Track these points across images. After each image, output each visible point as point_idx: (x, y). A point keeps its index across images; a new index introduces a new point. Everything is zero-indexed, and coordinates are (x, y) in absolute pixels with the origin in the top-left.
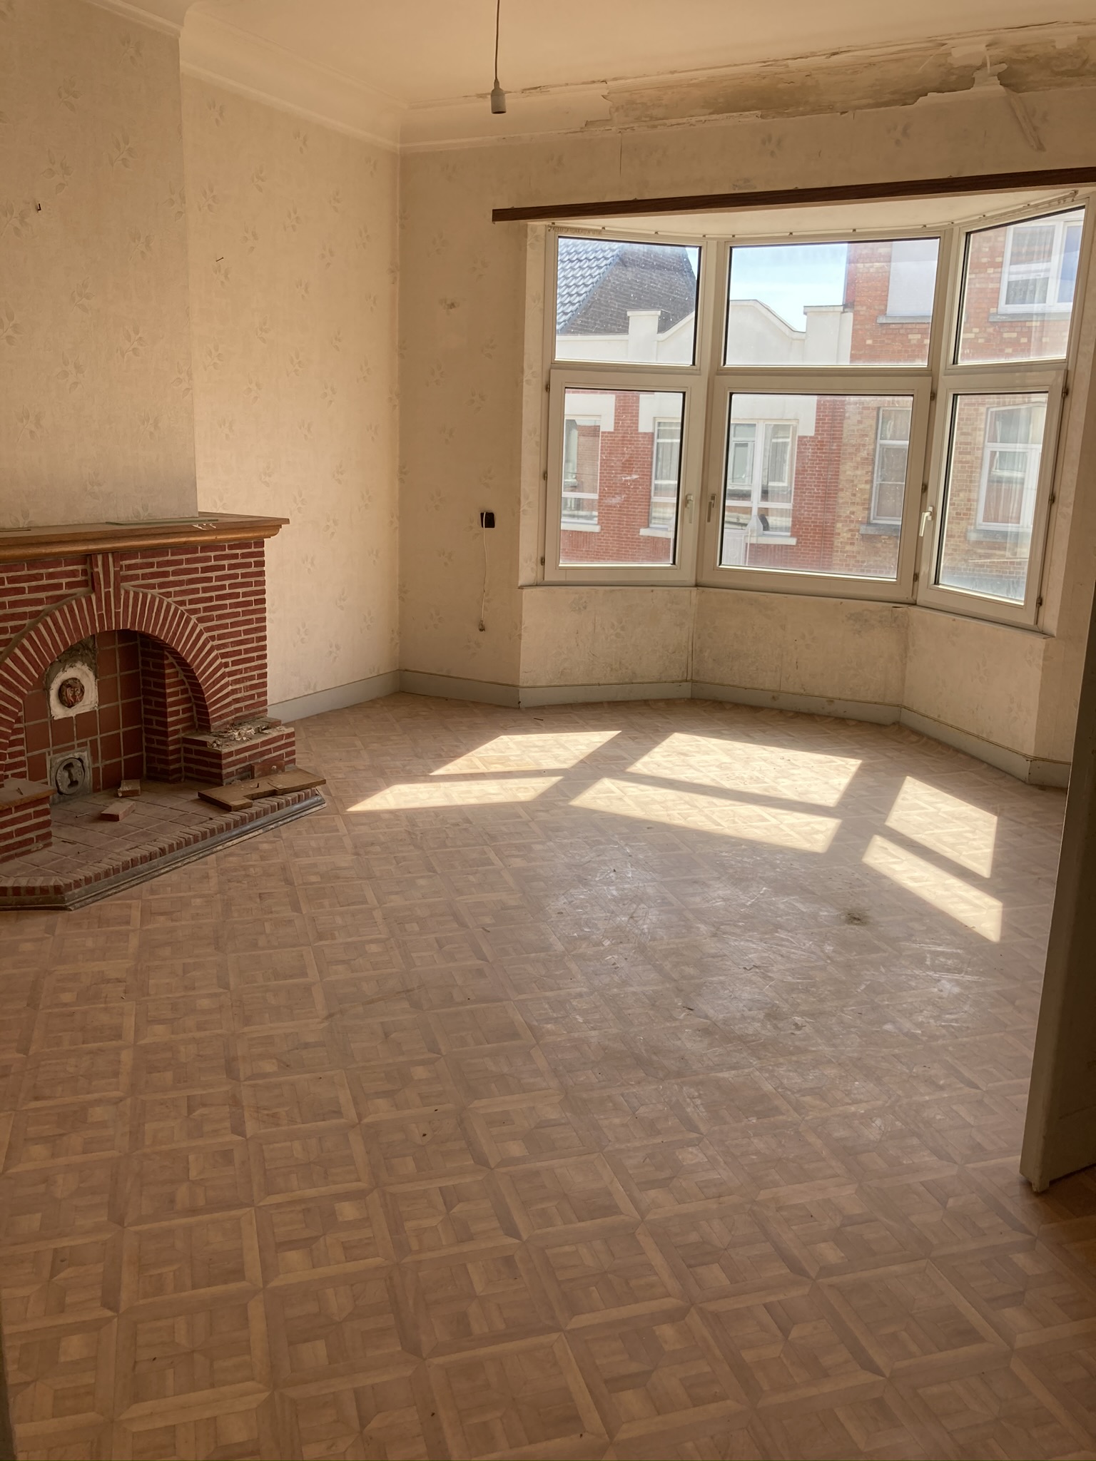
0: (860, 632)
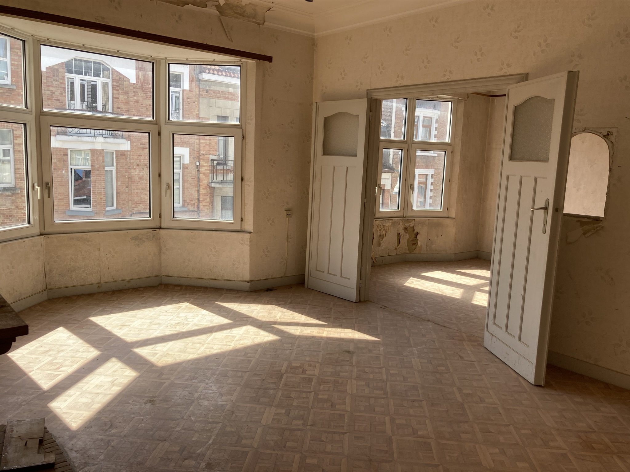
0: (138, 245)
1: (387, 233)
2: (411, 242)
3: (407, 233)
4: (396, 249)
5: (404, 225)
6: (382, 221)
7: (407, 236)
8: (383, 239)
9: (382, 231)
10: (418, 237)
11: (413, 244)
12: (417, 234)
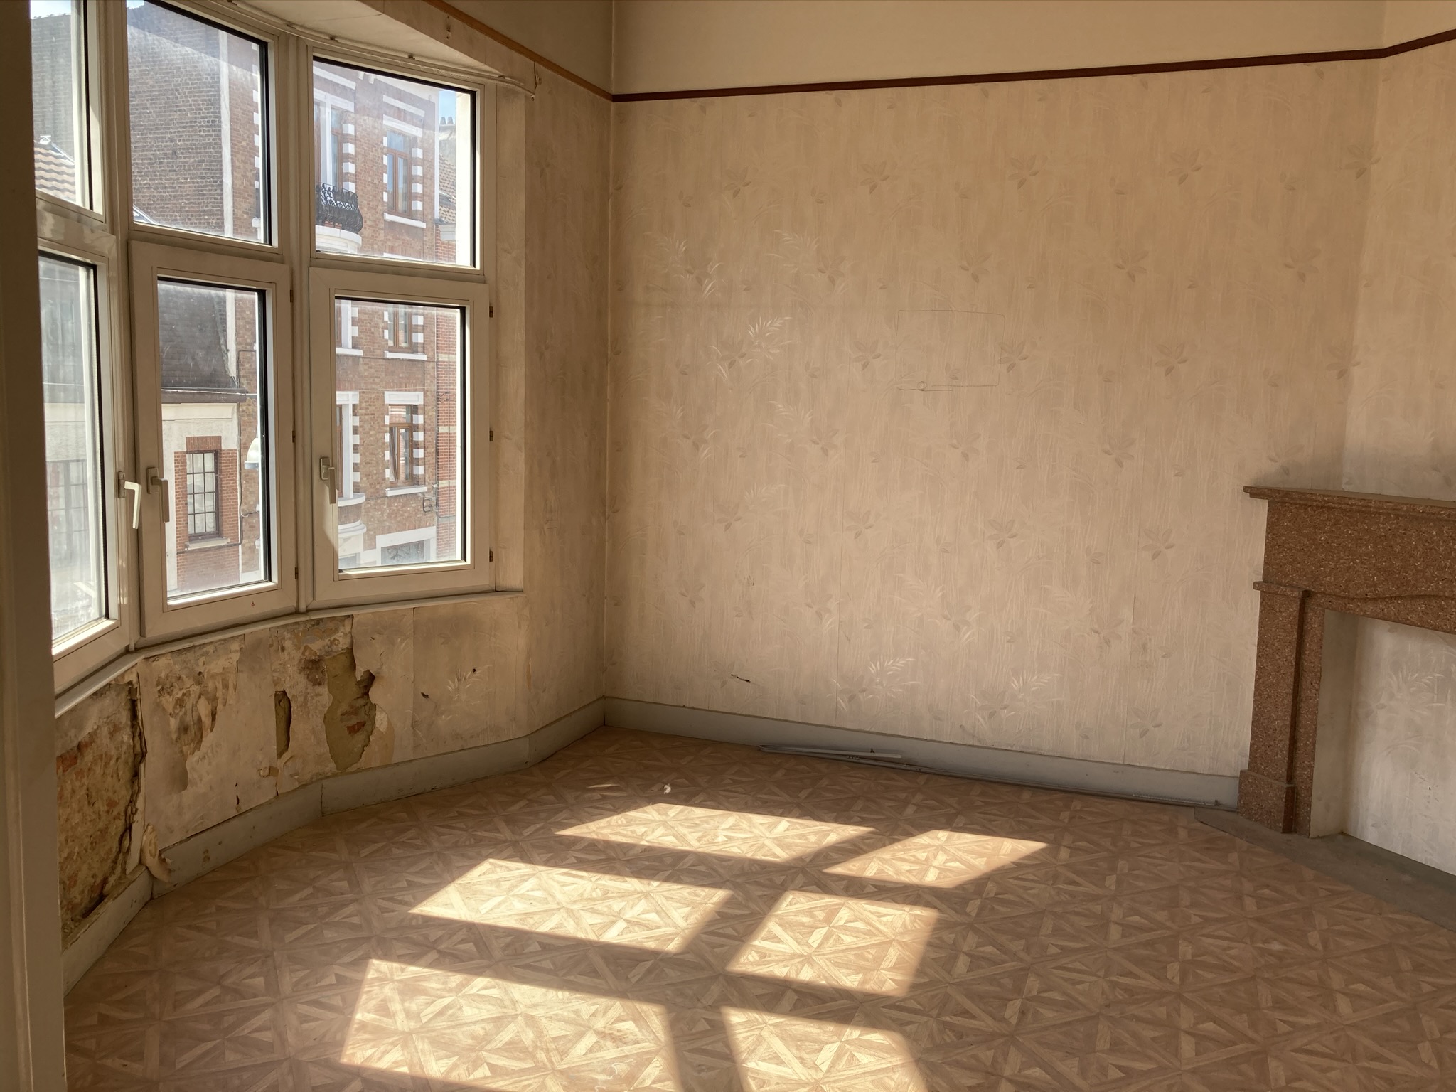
1: (220, 707)
2: (342, 721)
3: (320, 684)
4: (272, 771)
5: (306, 648)
6: (190, 656)
7: (324, 696)
8: (200, 741)
9: (189, 703)
10: (375, 694)
11: (353, 730)
12: (370, 679)
